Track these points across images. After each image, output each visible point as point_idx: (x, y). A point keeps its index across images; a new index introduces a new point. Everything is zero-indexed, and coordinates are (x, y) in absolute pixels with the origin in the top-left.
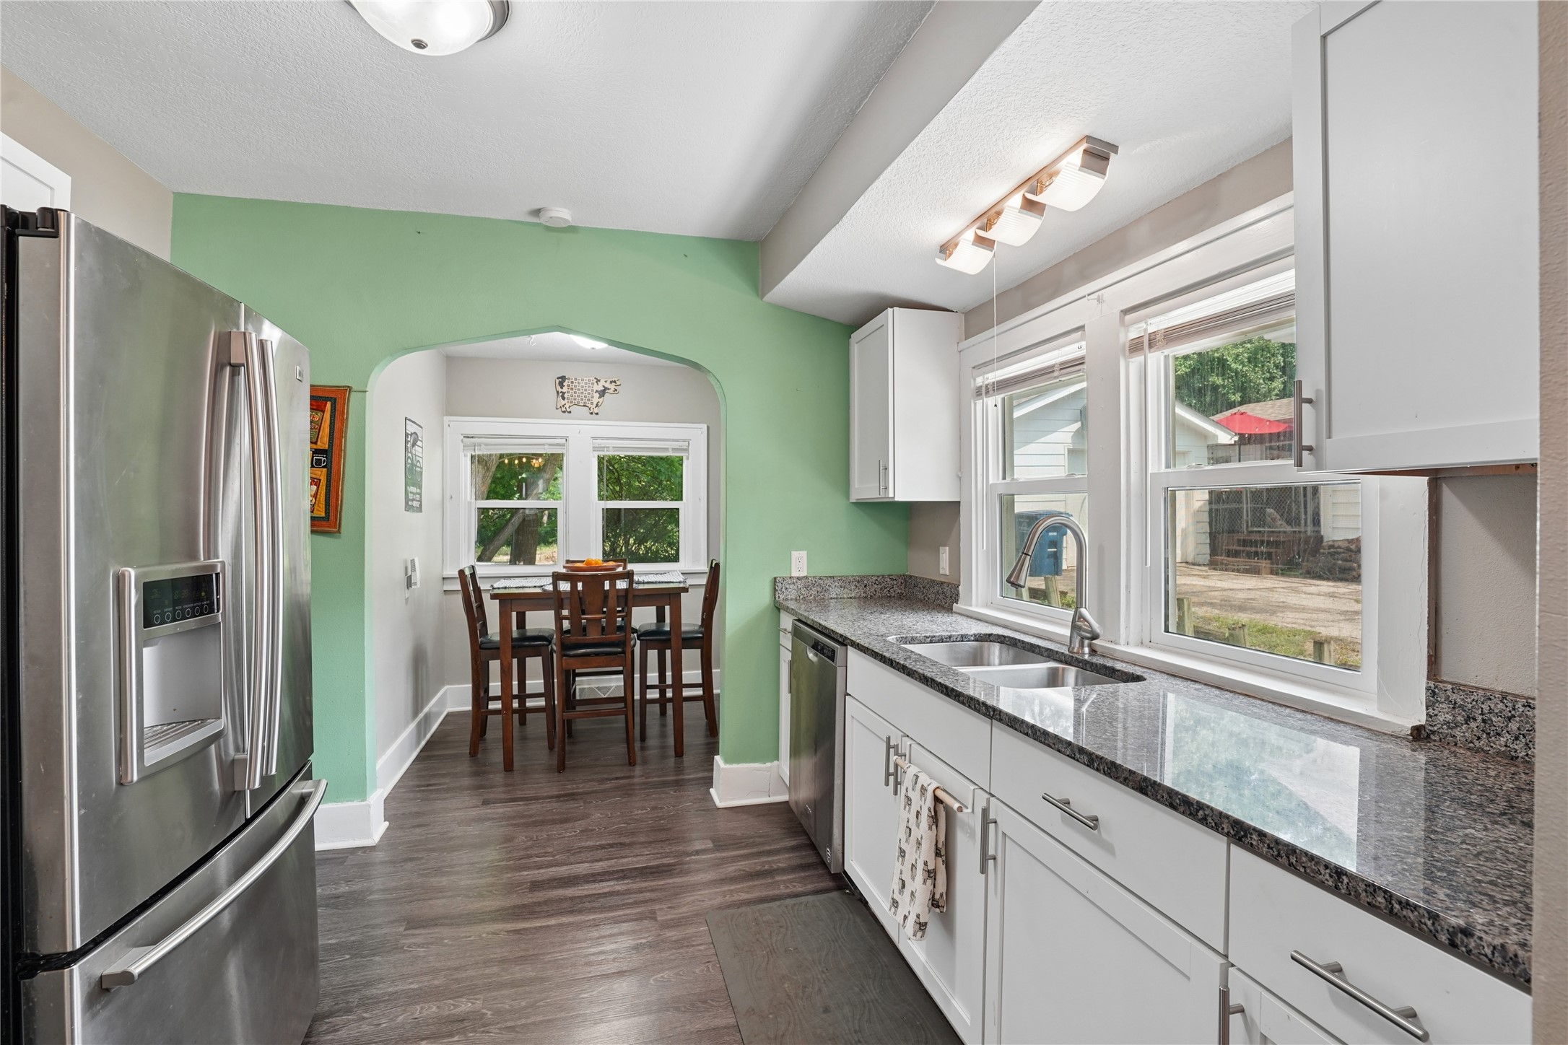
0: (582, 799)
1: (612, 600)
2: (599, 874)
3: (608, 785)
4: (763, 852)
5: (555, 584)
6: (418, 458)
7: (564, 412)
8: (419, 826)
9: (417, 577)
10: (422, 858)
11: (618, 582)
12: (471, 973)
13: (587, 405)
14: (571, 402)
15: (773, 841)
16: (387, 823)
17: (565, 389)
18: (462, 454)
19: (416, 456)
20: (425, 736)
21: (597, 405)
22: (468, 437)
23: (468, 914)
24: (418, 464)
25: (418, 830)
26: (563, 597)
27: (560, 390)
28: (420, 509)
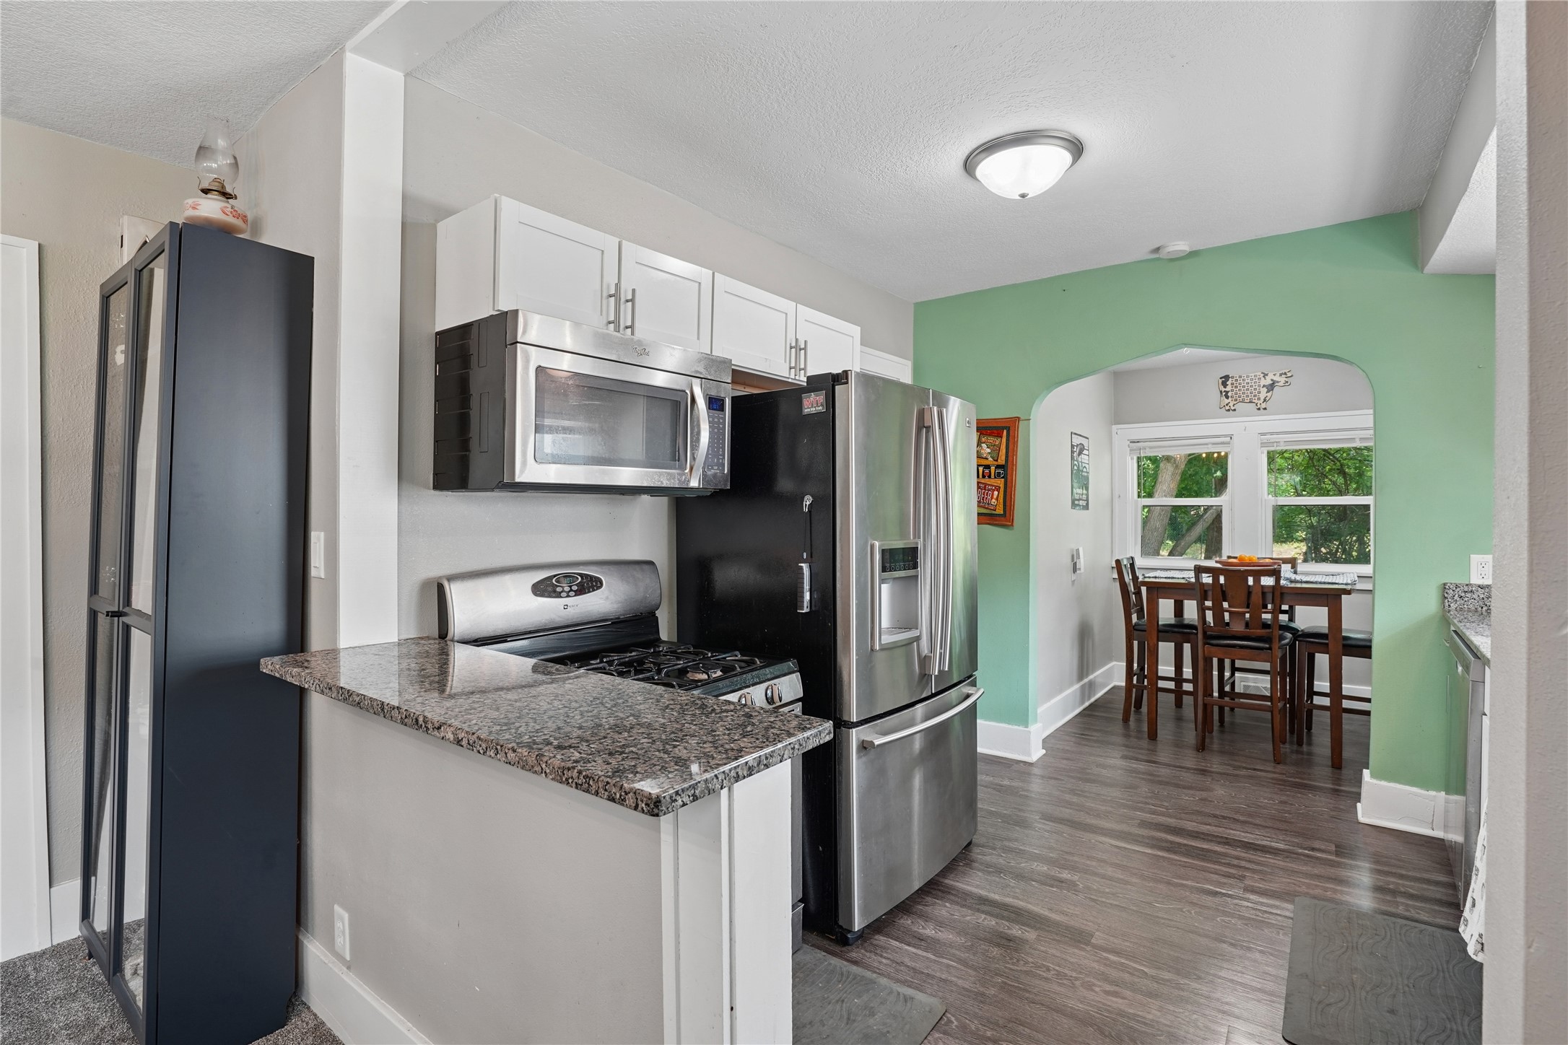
0: (1211, 776)
1: (1256, 598)
2: (1203, 834)
3: (1243, 772)
4: (1395, 873)
5: (1197, 577)
6: (1084, 465)
7: (1229, 410)
8: (1066, 759)
9: (1082, 563)
10: (1063, 780)
11: (1262, 578)
12: (1076, 859)
13: (1254, 401)
14: (1236, 400)
15: (1414, 869)
16: (1044, 751)
17: (1229, 388)
18: (1129, 458)
19: (1082, 462)
20: (1089, 699)
21: (1265, 400)
22: (1134, 442)
23: (1085, 824)
24: (1085, 470)
25: (1065, 761)
26: (1206, 588)
27: (1223, 389)
28: (1086, 507)
